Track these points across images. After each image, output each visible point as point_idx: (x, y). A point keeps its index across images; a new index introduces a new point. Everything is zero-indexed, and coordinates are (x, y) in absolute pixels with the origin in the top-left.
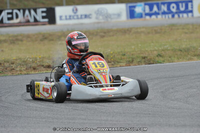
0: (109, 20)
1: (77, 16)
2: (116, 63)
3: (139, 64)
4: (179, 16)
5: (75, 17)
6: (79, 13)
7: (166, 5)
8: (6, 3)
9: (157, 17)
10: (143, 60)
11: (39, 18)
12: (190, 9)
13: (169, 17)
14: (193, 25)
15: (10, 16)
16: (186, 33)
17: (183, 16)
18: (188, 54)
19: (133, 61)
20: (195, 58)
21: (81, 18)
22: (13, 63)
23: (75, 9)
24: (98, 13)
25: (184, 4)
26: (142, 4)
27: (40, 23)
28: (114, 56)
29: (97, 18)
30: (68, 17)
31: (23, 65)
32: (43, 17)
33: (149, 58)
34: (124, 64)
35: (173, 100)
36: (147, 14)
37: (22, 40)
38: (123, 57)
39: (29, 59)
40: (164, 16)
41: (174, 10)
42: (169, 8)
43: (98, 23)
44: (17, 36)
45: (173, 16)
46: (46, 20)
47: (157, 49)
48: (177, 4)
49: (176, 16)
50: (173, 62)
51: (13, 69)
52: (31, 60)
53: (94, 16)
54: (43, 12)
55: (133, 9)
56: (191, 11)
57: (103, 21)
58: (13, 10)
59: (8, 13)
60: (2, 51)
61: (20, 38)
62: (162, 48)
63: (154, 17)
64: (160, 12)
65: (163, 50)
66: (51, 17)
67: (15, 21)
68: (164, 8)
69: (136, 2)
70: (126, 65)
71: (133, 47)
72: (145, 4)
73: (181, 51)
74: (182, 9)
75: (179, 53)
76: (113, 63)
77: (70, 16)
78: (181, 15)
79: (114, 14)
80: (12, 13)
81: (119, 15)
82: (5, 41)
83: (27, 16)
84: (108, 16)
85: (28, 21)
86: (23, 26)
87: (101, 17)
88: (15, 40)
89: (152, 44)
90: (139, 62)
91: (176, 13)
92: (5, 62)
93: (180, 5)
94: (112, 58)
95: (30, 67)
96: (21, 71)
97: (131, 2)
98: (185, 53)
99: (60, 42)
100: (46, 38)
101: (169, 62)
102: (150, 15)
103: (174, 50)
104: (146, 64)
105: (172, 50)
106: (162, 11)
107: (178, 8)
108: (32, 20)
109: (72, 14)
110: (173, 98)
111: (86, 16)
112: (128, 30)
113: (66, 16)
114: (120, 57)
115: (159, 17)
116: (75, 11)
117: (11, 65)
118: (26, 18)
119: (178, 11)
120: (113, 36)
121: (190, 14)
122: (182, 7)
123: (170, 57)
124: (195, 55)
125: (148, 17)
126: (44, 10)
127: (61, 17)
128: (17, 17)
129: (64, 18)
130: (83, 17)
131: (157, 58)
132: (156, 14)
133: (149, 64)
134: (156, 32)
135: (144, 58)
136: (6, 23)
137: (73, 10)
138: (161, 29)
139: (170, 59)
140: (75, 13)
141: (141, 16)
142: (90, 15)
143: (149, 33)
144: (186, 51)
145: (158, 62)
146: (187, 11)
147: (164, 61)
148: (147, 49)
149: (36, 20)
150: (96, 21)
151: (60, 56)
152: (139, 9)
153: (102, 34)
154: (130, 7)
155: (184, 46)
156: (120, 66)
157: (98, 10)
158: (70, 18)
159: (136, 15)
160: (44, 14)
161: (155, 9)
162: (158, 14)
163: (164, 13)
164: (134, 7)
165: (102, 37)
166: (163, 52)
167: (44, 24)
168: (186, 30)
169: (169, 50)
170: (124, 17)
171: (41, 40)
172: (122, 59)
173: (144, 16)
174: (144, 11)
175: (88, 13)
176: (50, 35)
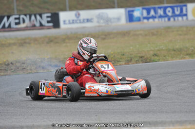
0: (110, 23)
1: (80, 20)
2: (116, 62)
3: (137, 63)
4: (174, 19)
5: (78, 21)
6: (81, 18)
7: (162, 10)
8: (13, 9)
9: (154, 20)
10: (141, 59)
11: (44, 22)
12: (184, 12)
13: (165, 20)
14: (187, 27)
15: (17, 21)
16: (180, 35)
17: (178, 19)
18: (181, 53)
19: (131, 60)
20: (187, 57)
21: (84, 22)
22: (24, 63)
23: (77, 14)
24: (99, 17)
25: (179, 9)
26: (140, 8)
27: (45, 27)
28: (115, 56)
29: (98, 22)
30: (71, 22)
31: (33, 65)
32: (48, 22)
33: (146, 57)
34: (123, 63)
35: (166, 93)
36: (145, 18)
37: (29, 43)
38: (122, 57)
39: (38, 60)
40: (160, 19)
41: (170, 14)
42: (165, 12)
43: (99, 26)
44: (25, 39)
45: (169, 19)
46: (51, 24)
47: (153, 49)
48: (172, 8)
49: (172, 19)
50: (167, 61)
51: (24, 68)
52: (40, 60)
53: (95, 20)
54: (48, 17)
55: (131, 13)
56: (186, 15)
57: (104, 25)
58: (20, 15)
59: (16, 19)
60: (12, 53)
61: (27, 41)
62: (158, 48)
63: (151, 20)
64: (157, 16)
65: (158, 50)
66: (55, 21)
67: (22, 25)
68: (161, 12)
69: (134, 7)
70: (125, 64)
71: (131, 48)
72: (143, 9)
73: (175, 51)
74: (177, 13)
75: (173, 52)
76: (113, 62)
77: (73, 21)
78: (176, 18)
79: (114, 19)
80: (19, 19)
81: (119, 19)
82: (14, 44)
83: (33, 21)
84: (108, 20)
85: (34, 25)
86: (30, 30)
87: (102, 21)
88: (23, 43)
89: (149, 45)
90: (137, 61)
91: (172, 16)
92: (16, 62)
93: (176, 9)
94: (113, 58)
95: (40, 67)
96: (31, 70)
97: (130, 7)
98: (178, 52)
99: (65, 44)
100: (51, 41)
101: (164, 60)
102: (148, 18)
103: (169, 50)
104: (143, 63)
105: (166, 50)
106: (159, 14)
107: (173, 12)
108: (38, 24)
109: (75, 18)
110: (166, 91)
111: (88, 20)
112: (127, 33)
113: (69, 21)
114: (119, 56)
115: (156, 20)
116: (78, 16)
117: (22, 65)
118: (32, 23)
119: (174, 15)
120: (113, 38)
121: (185, 18)
122: (177, 11)
123: (165, 56)
124: (187, 55)
125: (145, 21)
126: (49, 15)
127: (64, 22)
128: (24, 21)
129: (67, 22)
130: (85, 21)
131: (153, 57)
132: (153, 17)
133: (146, 62)
134: (153, 34)
135: (141, 57)
136: (13, 28)
137: (76, 15)
138: (157, 32)
139: (164, 58)
140: (78, 17)
141: (139, 20)
142: (92, 19)
143: (146, 35)
144: (179, 51)
145: (154, 61)
146: (182, 15)
147: (159, 60)
148: (144, 50)
149: (41, 25)
150: (97, 24)
151: (66, 56)
152: (137, 13)
153: (104, 37)
154: (129, 11)
155: (177, 47)
156: (120, 65)
157: (99, 15)
158: (73, 22)
159: (134, 19)
160: (49, 19)
161: (152, 13)
162: (155, 17)
163: (161, 17)
164: (133, 11)
165: (104, 39)
166: (158, 52)
167: (49, 28)
168: (180, 32)
169: (164, 50)
170: (123, 21)
171: (47, 43)
172: (121, 59)
173: (142, 19)
174: (142, 14)
175: (89, 18)
176: (56, 38)
